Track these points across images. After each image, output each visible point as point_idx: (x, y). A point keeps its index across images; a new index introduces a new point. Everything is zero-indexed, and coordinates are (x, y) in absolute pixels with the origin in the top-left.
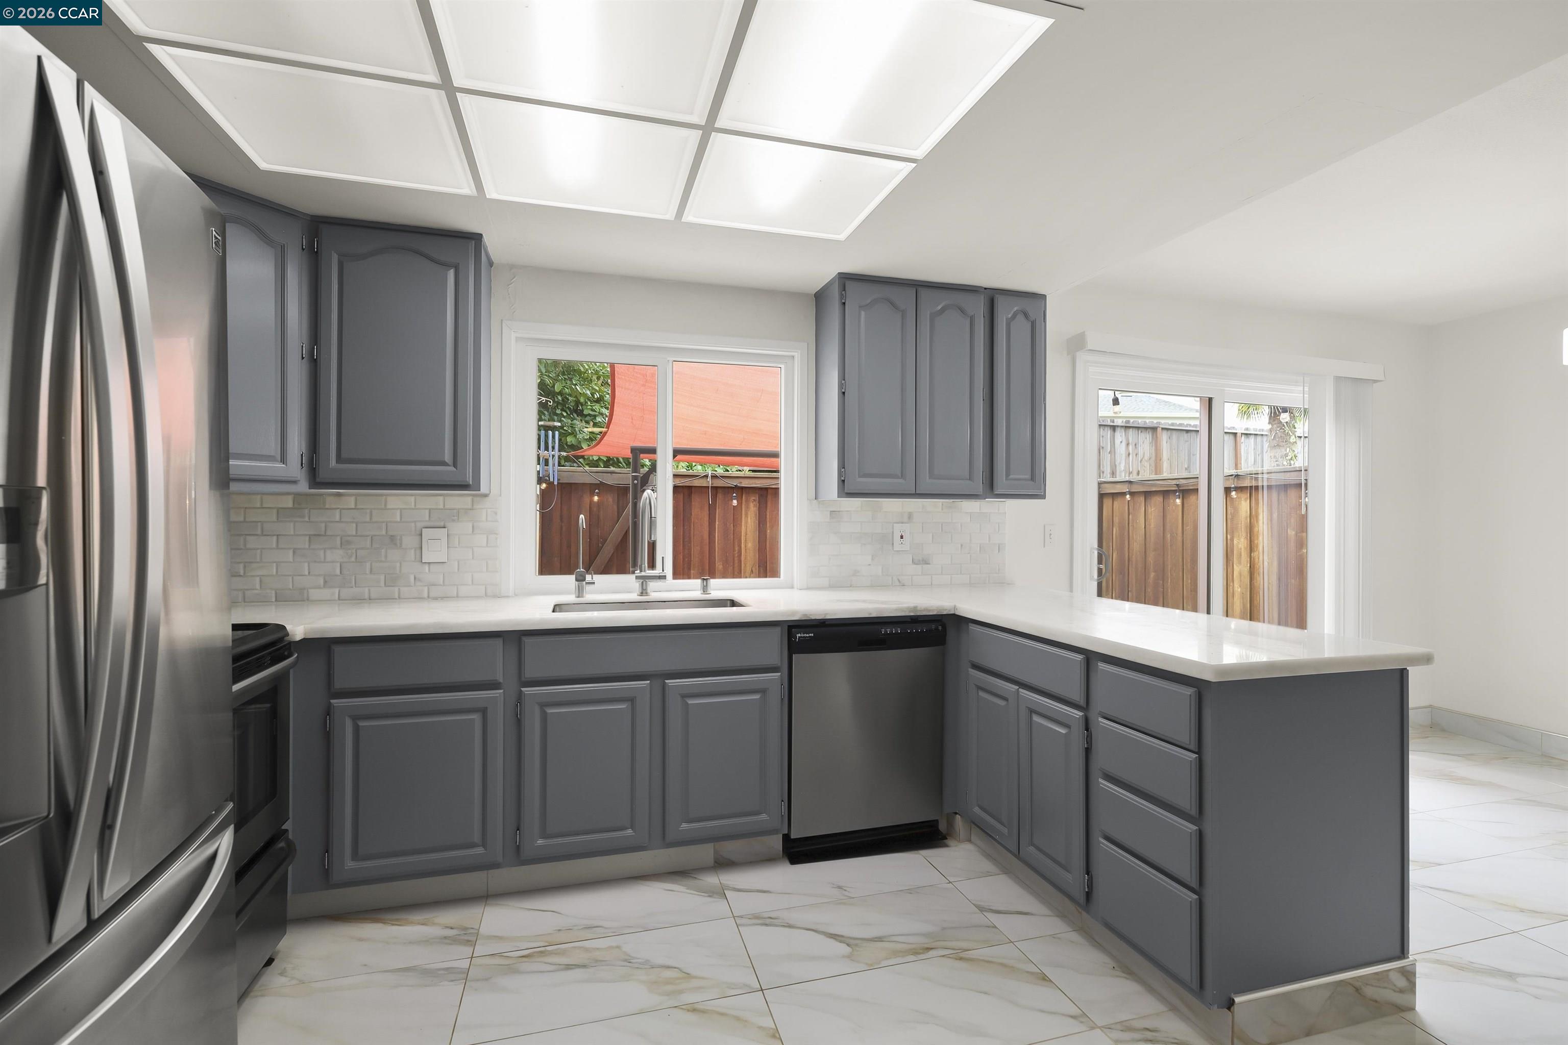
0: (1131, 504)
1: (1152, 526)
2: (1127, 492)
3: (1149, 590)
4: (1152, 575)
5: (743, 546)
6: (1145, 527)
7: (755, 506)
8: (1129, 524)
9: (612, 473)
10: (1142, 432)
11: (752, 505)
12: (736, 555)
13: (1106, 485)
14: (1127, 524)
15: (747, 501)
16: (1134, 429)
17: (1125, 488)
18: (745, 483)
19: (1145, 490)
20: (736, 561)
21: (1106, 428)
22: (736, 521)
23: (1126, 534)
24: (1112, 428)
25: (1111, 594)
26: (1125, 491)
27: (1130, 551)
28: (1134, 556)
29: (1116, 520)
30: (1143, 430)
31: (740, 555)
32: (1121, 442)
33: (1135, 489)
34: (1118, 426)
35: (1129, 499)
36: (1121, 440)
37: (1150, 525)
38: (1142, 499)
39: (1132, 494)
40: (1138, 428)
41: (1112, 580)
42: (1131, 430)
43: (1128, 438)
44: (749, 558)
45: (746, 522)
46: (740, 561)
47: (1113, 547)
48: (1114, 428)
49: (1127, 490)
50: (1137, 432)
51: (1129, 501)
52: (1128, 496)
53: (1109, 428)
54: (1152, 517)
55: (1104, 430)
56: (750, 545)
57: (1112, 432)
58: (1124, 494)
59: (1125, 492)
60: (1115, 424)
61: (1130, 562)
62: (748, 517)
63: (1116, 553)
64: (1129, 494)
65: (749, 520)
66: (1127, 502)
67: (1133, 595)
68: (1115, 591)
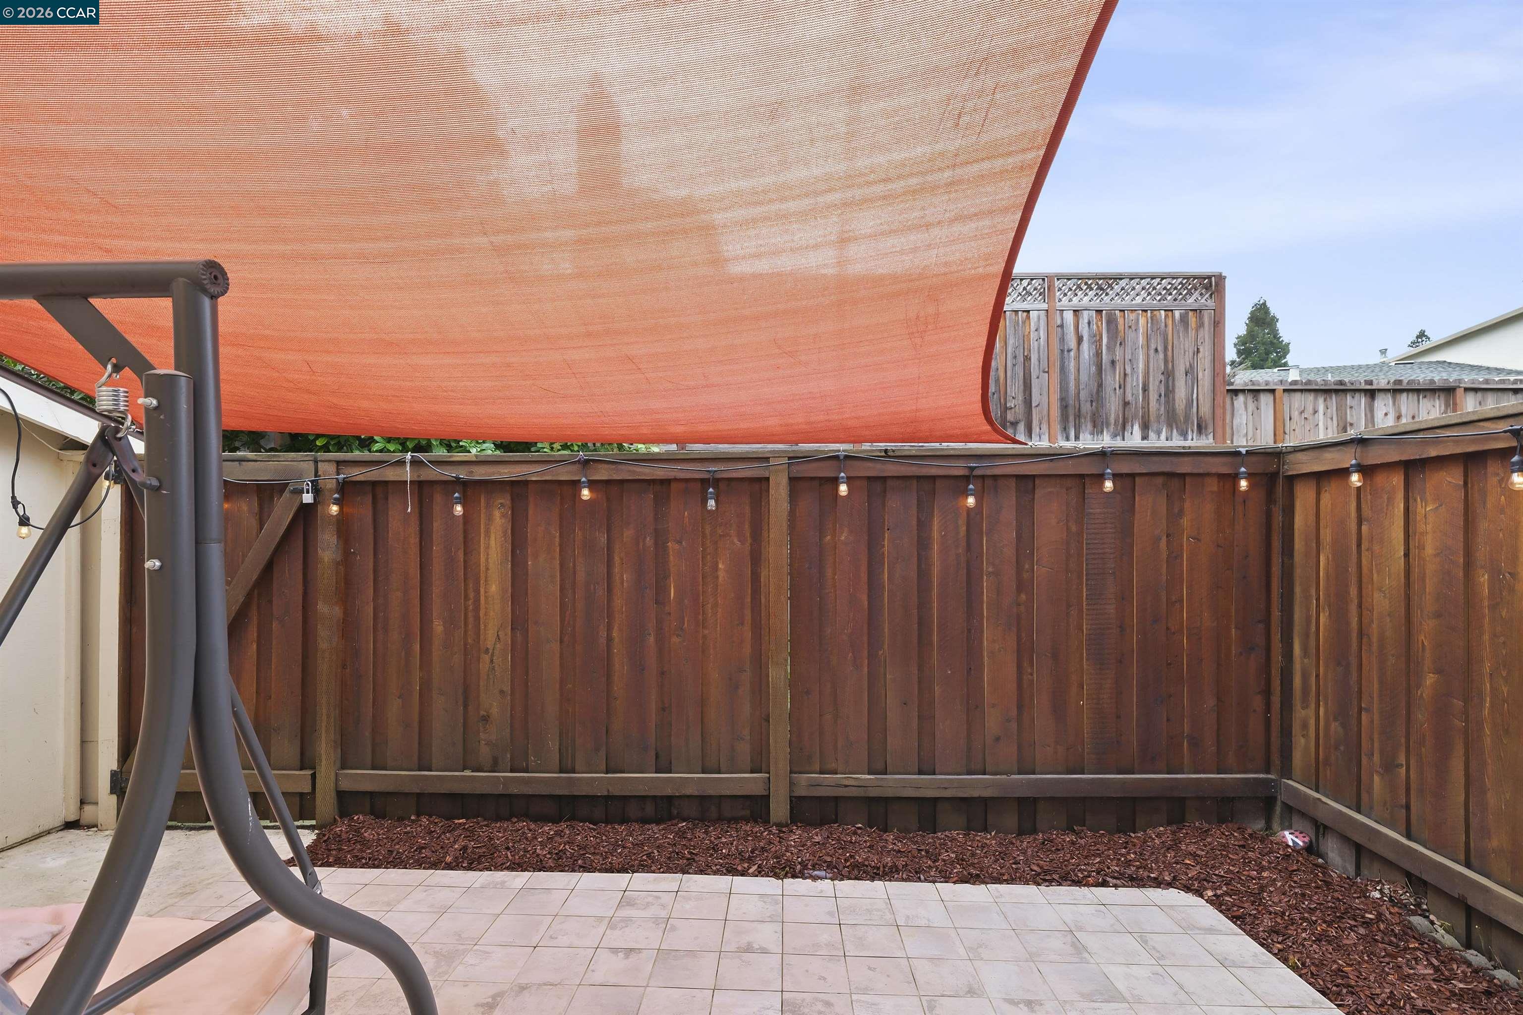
0: (1367, 497)
1: (1429, 550)
2: (1352, 466)
3: (1421, 716)
4: (1430, 679)
5: (482, 591)
6: (1407, 555)
7: (503, 516)
8: (1359, 545)
9: (241, 460)
10: (1425, 397)
11: (497, 514)
12: (471, 607)
13: (1300, 456)
14: (1354, 547)
15: (488, 506)
16: (1410, 395)
17: (1348, 459)
18: (480, 473)
19: (1404, 458)
20: (471, 620)
21: (1357, 395)
22: (469, 543)
23: (1352, 569)
24: (1368, 394)
25: (1313, 706)
26: (1348, 466)
27: (1365, 612)
28: (1374, 626)
29: (1327, 535)
30: (1428, 394)
31: (477, 608)
32: (1386, 414)
33: (1375, 456)
34: (1380, 390)
35: (1359, 484)
36: (1384, 412)
37: (1422, 547)
38: (1397, 480)
39: (1366, 470)
40: (1418, 391)
41: (1317, 676)
42: (1405, 395)
43: (1399, 408)
44: (492, 613)
45: (488, 547)
46: (477, 618)
47: (1318, 599)
48: (1372, 394)
49: (1354, 462)
50: (1416, 397)
51: (1359, 489)
52: (1355, 478)
53: (1363, 395)
54: (1429, 527)
55: (1353, 397)
56: (494, 588)
57: (1369, 399)
58: (1344, 473)
59: (1348, 468)
60: (1373, 387)
61: (1365, 640)
62: (489, 537)
63: (1327, 614)
64: (1357, 471)
65: (493, 542)
66: (1354, 493)
67: (1372, 721)
68: (1326, 704)
